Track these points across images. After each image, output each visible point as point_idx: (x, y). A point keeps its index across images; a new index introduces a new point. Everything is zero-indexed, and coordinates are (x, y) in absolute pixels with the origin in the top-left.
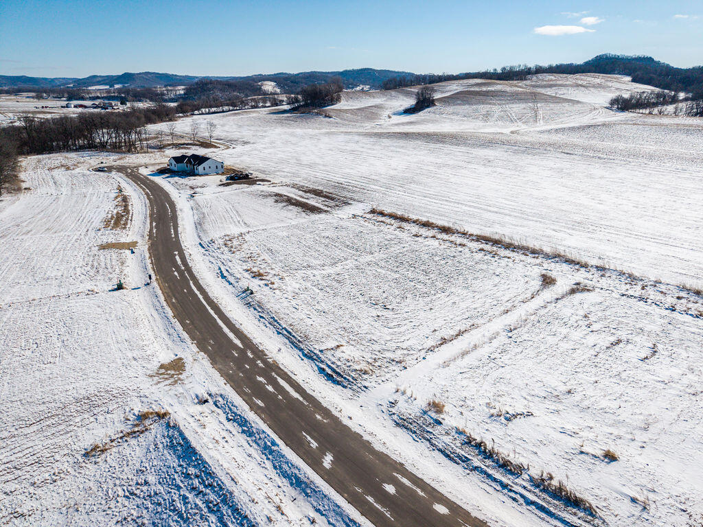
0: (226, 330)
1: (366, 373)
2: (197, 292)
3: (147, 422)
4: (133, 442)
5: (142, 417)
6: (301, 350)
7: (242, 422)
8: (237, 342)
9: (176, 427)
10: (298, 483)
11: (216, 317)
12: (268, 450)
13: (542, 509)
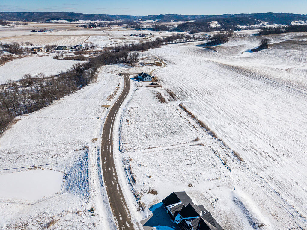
0: (110, 134)
1: (126, 150)
2: (112, 123)
3: (85, 148)
4: (82, 151)
5: (85, 147)
6: (120, 142)
7: (98, 152)
8: (110, 137)
9: (88, 150)
10: (99, 164)
11: (111, 130)
12: (98, 158)
13: (129, 180)
